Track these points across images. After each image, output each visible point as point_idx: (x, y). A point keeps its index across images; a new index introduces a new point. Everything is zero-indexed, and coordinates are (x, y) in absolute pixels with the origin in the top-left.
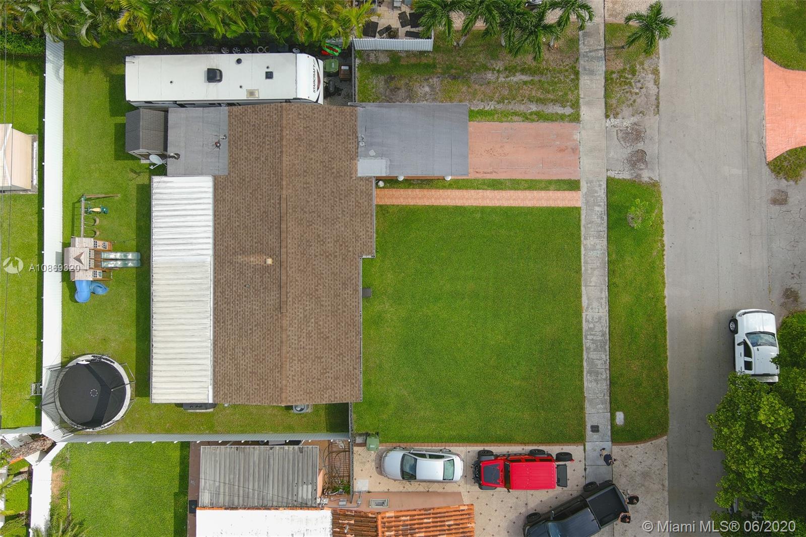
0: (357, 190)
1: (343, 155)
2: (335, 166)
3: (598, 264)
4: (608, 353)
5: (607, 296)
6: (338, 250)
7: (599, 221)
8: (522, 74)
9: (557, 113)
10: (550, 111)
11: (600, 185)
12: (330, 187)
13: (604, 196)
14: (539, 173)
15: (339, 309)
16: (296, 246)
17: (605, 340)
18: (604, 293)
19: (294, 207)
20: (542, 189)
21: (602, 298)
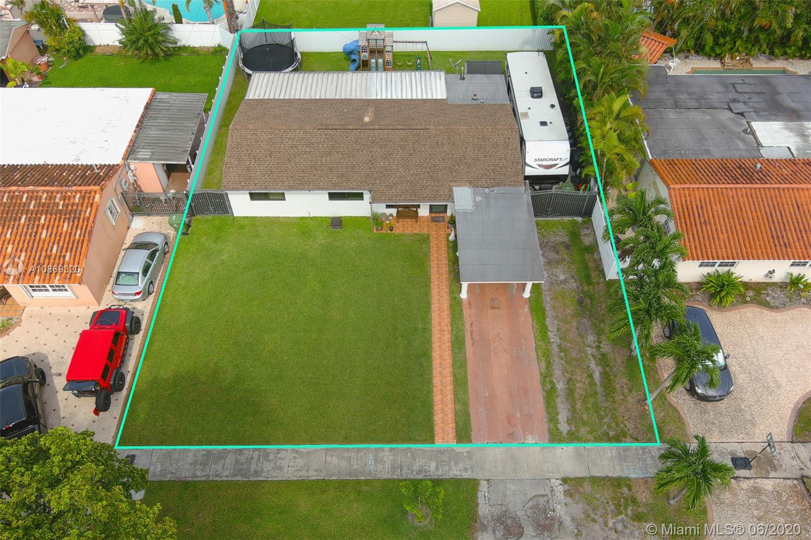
0: (438, 187)
1: (473, 174)
2: (462, 168)
3: (355, 466)
4: (230, 479)
5: (310, 479)
6: (376, 170)
7: (416, 467)
8: (601, 374)
9: (558, 413)
10: (560, 405)
11: (466, 470)
12: (440, 164)
13: (451, 475)
14: (477, 392)
15: (317, 171)
16: (381, 137)
17: (249, 476)
18: (315, 473)
19: (418, 135)
20: (456, 395)
21: (307, 471)
